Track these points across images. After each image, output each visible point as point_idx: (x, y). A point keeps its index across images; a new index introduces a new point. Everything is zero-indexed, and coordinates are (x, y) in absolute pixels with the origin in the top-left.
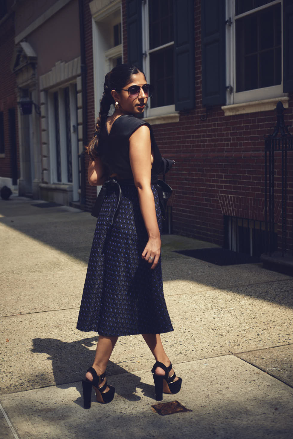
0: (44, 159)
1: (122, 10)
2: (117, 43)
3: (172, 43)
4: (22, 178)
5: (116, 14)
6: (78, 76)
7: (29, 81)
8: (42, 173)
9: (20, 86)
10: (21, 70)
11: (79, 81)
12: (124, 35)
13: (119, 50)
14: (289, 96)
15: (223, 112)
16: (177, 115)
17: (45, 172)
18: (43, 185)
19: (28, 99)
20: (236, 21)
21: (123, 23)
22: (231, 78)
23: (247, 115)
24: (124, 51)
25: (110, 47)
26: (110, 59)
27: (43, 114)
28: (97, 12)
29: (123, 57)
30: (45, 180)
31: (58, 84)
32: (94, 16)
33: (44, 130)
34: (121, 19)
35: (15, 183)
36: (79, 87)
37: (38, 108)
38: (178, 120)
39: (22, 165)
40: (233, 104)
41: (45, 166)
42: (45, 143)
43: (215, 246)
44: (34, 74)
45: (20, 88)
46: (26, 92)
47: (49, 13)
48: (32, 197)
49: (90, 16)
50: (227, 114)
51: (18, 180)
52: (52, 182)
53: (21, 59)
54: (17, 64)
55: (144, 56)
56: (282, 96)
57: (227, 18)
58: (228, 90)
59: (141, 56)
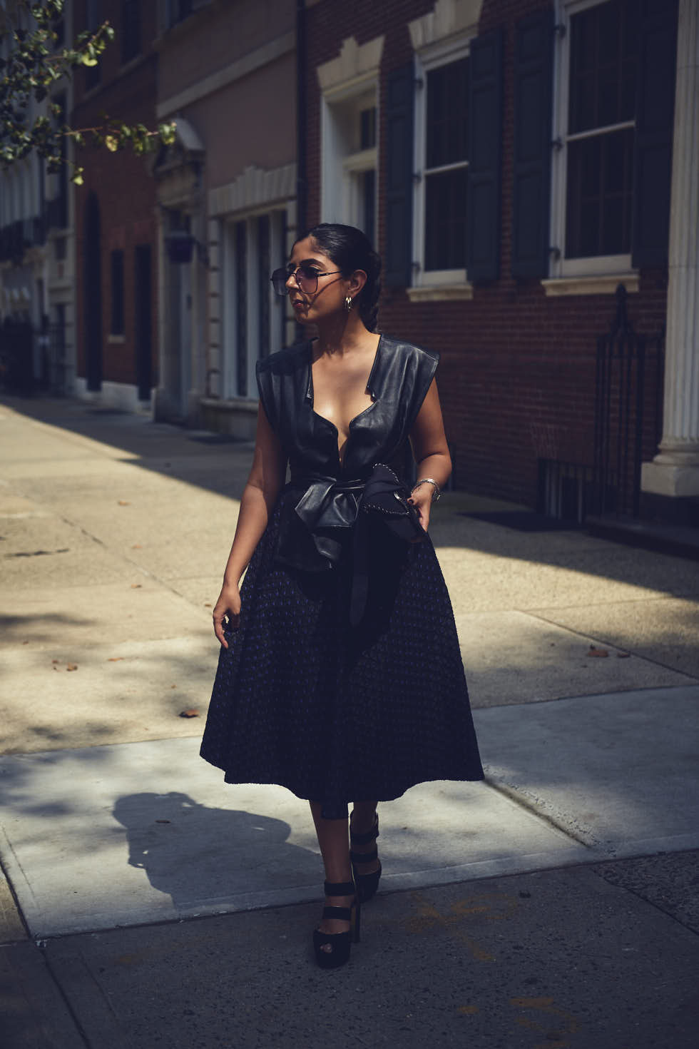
0: (214, 352)
1: (378, 92)
2: (366, 144)
3: (464, 164)
4: (162, 386)
5: (367, 93)
6: (291, 198)
7: (186, 198)
8: (208, 379)
9: (166, 203)
10: (169, 173)
11: (291, 208)
12: (381, 137)
13: (370, 158)
14: (641, 274)
15: (543, 290)
16: (469, 287)
17: (213, 376)
18: (210, 402)
19: (182, 234)
20: (570, 144)
21: (381, 116)
22: (558, 235)
23: (579, 297)
24: (381, 164)
25: (351, 151)
26: (353, 174)
27: (214, 261)
28: (332, 86)
29: (377, 175)
30: (214, 391)
31: (246, 209)
32: (325, 93)
33: (214, 295)
34: (376, 101)
35: (144, 395)
36: (292, 220)
37: (203, 252)
38: (470, 297)
39: (162, 361)
40: (561, 277)
41: (214, 364)
42: (215, 321)
43: (521, 508)
44: (197, 185)
45: (165, 209)
46: (177, 217)
47: (234, 71)
48: (185, 424)
49: (318, 91)
50: (550, 293)
51: (153, 392)
52: (226, 395)
54: (160, 161)
55: (416, 180)
56: (630, 273)
57: (554, 137)
58: (553, 255)
59: (411, 178)
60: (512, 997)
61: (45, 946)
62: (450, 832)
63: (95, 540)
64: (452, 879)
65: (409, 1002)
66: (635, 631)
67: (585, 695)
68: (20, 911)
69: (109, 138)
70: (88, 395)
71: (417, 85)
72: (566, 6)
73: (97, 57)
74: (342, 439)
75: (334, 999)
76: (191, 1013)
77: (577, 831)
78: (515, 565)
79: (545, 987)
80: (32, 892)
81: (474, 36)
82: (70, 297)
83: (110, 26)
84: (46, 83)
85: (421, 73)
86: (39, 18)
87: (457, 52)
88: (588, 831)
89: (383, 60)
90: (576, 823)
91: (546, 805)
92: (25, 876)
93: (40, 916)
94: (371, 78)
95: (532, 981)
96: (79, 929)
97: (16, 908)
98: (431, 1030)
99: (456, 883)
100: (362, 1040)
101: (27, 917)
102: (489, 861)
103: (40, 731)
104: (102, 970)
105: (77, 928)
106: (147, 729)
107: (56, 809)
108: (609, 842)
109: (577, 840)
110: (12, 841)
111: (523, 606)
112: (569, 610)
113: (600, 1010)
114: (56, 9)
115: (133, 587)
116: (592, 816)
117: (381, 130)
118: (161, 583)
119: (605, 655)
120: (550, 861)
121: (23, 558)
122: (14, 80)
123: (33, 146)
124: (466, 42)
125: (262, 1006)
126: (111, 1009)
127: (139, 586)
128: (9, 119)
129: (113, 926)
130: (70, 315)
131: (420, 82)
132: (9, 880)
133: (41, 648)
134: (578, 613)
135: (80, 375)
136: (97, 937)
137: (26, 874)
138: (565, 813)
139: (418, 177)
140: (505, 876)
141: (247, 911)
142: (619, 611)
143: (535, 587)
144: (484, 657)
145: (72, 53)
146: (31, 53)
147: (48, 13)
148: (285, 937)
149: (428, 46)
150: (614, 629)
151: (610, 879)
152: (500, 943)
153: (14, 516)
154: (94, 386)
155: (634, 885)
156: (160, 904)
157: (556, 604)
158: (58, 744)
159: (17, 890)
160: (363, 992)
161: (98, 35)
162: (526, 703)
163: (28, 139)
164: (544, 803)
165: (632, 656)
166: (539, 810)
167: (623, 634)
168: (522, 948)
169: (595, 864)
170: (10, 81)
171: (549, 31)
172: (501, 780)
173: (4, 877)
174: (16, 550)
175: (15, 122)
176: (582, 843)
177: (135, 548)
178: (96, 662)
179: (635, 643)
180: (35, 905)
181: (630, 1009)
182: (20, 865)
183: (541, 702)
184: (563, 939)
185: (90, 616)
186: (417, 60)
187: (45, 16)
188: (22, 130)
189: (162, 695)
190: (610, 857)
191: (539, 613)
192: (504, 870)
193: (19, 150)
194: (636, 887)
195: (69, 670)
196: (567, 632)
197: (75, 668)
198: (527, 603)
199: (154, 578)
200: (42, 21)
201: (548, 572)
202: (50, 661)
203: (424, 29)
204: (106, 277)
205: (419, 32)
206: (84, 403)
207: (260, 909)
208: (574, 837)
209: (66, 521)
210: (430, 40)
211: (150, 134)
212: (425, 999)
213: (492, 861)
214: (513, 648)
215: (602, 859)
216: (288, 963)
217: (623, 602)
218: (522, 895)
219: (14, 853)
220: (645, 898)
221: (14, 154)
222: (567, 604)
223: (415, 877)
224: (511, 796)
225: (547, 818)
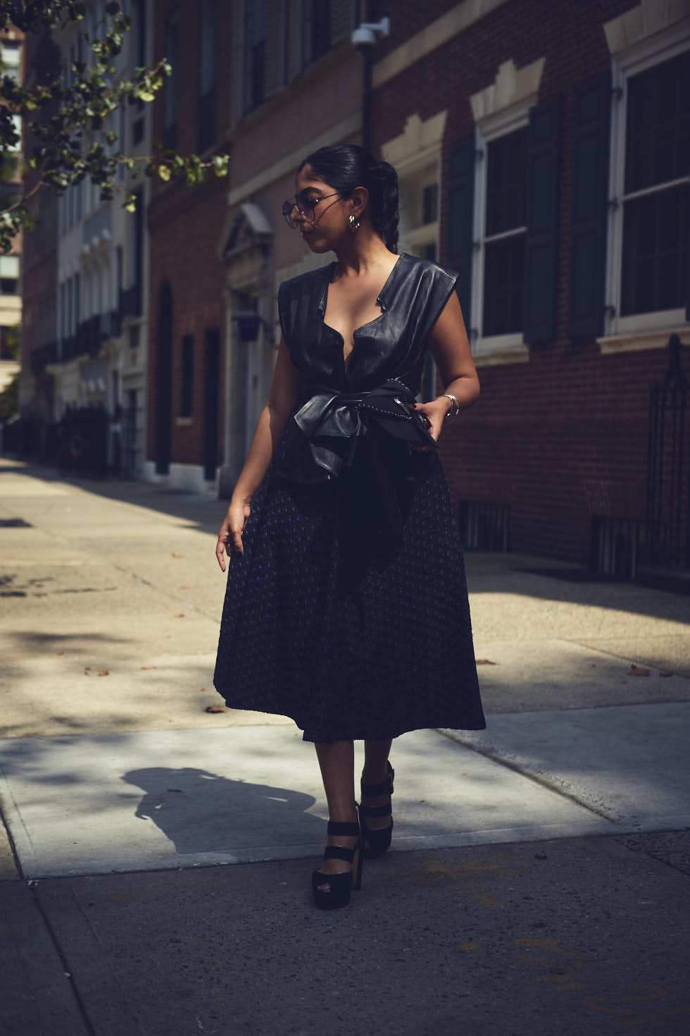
1: (440, 166)
2: (428, 219)
3: (522, 230)
4: (227, 464)
5: (430, 168)
7: (255, 280)
9: (236, 286)
10: (238, 257)
12: (442, 208)
13: (432, 232)
15: (598, 348)
16: (525, 349)
19: (250, 313)
20: (626, 203)
21: (443, 188)
22: (613, 294)
23: (635, 353)
24: (441, 236)
25: (414, 226)
26: (415, 248)
29: (438, 246)
34: (437, 178)
35: (210, 475)
37: (269, 330)
38: (526, 359)
39: (228, 440)
40: (616, 334)
43: (575, 566)
44: (264, 267)
45: (234, 292)
46: (245, 298)
50: (606, 350)
51: (219, 471)
53: (241, 235)
54: (230, 245)
55: (475, 249)
56: (684, 326)
57: (611, 197)
58: (608, 313)
59: (470, 247)
60: (518, 938)
61: (36, 884)
62: (469, 805)
63: (145, 582)
64: (466, 844)
65: (407, 939)
66: (679, 656)
67: (622, 704)
68: (16, 858)
69: (163, 168)
70: (156, 478)
71: (478, 157)
72: (624, 70)
73: (155, 93)
74: (348, 348)
75: (329, 934)
76: (178, 941)
77: (602, 808)
78: (562, 606)
79: (553, 931)
80: (31, 842)
81: (533, 103)
82: (142, 383)
83: (167, 62)
84: (103, 114)
85: (481, 144)
86: (98, 53)
87: (517, 121)
88: (614, 808)
89: (446, 134)
90: (602, 802)
91: (572, 787)
92: (26, 829)
93: (35, 861)
94: (434, 152)
95: (541, 925)
96: (73, 872)
97: (12, 854)
98: (428, 962)
99: (470, 846)
100: (353, 967)
101: (22, 862)
102: (505, 830)
103: (60, 720)
104: (91, 905)
105: (71, 872)
106: (170, 721)
107: (68, 779)
108: (634, 817)
109: (601, 815)
110: (17, 802)
111: (567, 637)
112: (613, 641)
113: (610, 951)
114: (115, 44)
115: (175, 617)
116: (618, 797)
117: (442, 202)
118: (204, 614)
119: (647, 674)
120: (570, 831)
121: (70, 594)
122: (71, 110)
123: (87, 173)
124: (525, 111)
125: (253, 938)
126: (94, 936)
127: (182, 616)
128: (65, 148)
129: (109, 871)
130: (142, 400)
131: (481, 153)
132: (9, 833)
133: (76, 658)
134: (623, 642)
135: (150, 458)
136: (92, 879)
137: (28, 828)
138: (591, 793)
139: (478, 245)
140: (522, 843)
141: (249, 863)
142: (665, 641)
143: (581, 622)
144: (522, 674)
145: (129, 85)
146: (89, 86)
147: (107, 48)
148: (285, 883)
149: (489, 118)
150: (657, 655)
151: (632, 847)
152: (510, 894)
153: (67, 563)
154: (163, 469)
155: (656, 852)
156: (161, 854)
157: (600, 636)
158: (80, 731)
159: (16, 841)
160: (360, 930)
161: (156, 71)
162: (561, 709)
163: (82, 165)
164: (570, 785)
165: (674, 676)
166: (565, 791)
167: (667, 658)
168: (532, 899)
169: (618, 835)
170: (68, 111)
171: (606, 94)
172: (527, 766)
173: (4, 830)
174: (64, 587)
175: (71, 150)
176: (606, 817)
177: (183, 588)
178: (129, 670)
179: (678, 665)
180: (32, 852)
181: (642, 951)
182: (22, 821)
183: (575, 709)
184: (577, 893)
185: (128, 636)
186: (478, 131)
187: (103, 51)
188: (78, 157)
189: (190, 695)
190: (635, 830)
191: (583, 642)
192: (522, 837)
193: (73, 176)
194: (658, 854)
195: (100, 675)
196: (609, 656)
197: (107, 674)
198: (571, 634)
199: (198, 610)
200: (100, 55)
201: (596, 612)
202: (83, 669)
203: (486, 101)
204: (177, 363)
205: (480, 105)
206: (152, 485)
207: (263, 861)
208: (598, 812)
209: (118, 568)
210: (491, 111)
211: (202, 165)
212: (424, 937)
213: (510, 829)
214: (552, 668)
215: (625, 832)
216: (284, 904)
217: (670, 635)
218: (538, 857)
219: (18, 811)
220: (668, 863)
221: (68, 180)
222: (612, 635)
223: (427, 840)
224: (535, 779)
225: (572, 798)
